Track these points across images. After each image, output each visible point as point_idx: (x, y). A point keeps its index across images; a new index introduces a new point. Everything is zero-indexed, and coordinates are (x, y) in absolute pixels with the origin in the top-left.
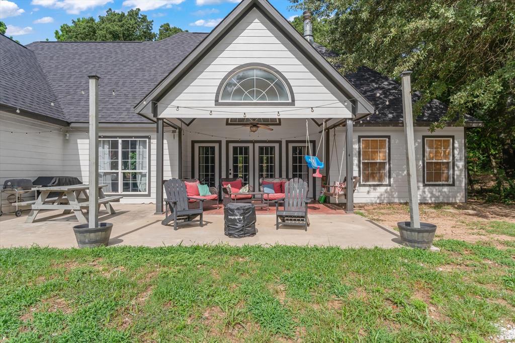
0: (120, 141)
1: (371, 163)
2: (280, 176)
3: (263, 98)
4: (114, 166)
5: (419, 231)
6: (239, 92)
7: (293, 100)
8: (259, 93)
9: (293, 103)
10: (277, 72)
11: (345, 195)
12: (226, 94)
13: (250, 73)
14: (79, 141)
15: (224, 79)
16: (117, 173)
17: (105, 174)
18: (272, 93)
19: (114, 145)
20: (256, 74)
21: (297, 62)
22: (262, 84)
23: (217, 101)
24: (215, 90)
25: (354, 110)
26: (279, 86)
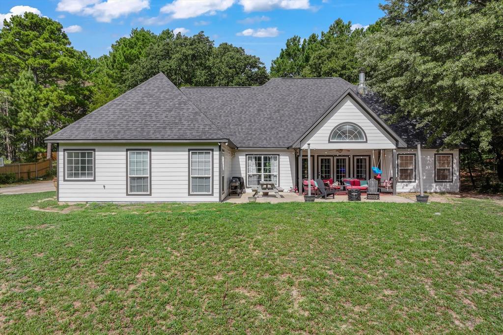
0: (262, 157)
1: (405, 169)
2: (354, 176)
3: (352, 139)
4: (259, 170)
5: (422, 197)
6: (340, 136)
7: (367, 140)
8: (349, 136)
9: (366, 142)
10: (359, 126)
11: (392, 187)
12: (334, 137)
13: (345, 127)
14: (240, 157)
15: (333, 130)
16: (261, 175)
17: (254, 175)
18: (356, 137)
19: (260, 159)
20: (348, 127)
21: (372, 125)
22: (351, 132)
23: (329, 140)
24: (328, 135)
25: (397, 145)
26: (359, 133)
